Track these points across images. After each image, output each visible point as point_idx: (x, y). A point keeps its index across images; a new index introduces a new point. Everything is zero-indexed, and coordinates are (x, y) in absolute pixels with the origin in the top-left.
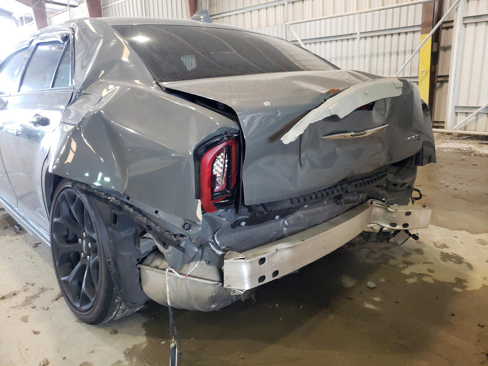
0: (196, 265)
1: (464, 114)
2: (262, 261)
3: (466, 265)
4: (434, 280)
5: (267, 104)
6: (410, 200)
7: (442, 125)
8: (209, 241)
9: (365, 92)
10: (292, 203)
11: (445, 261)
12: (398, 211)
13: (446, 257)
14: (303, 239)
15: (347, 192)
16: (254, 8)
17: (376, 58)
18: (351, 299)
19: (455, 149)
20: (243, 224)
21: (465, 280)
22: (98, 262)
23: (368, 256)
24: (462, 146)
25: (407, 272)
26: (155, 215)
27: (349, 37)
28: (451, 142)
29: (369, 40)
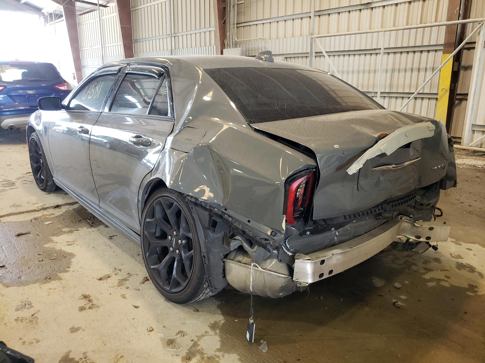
0: (274, 262)
1: (480, 132)
2: (323, 262)
3: (478, 274)
4: (450, 284)
5: (336, 146)
6: (433, 217)
7: (458, 140)
8: (281, 245)
9: (406, 134)
10: (345, 219)
11: (459, 269)
12: (423, 226)
13: (460, 266)
14: (351, 247)
15: (385, 210)
16: (281, 19)
17: (397, 73)
18: (382, 296)
19: (471, 166)
20: (308, 233)
21: (477, 286)
22: (193, 256)
23: (393, 262)
24: (477, 162)
25: (427, 276)
26: (248, 223)
27: (373, 52)
28: (467, 158)
29: (391, 56)
